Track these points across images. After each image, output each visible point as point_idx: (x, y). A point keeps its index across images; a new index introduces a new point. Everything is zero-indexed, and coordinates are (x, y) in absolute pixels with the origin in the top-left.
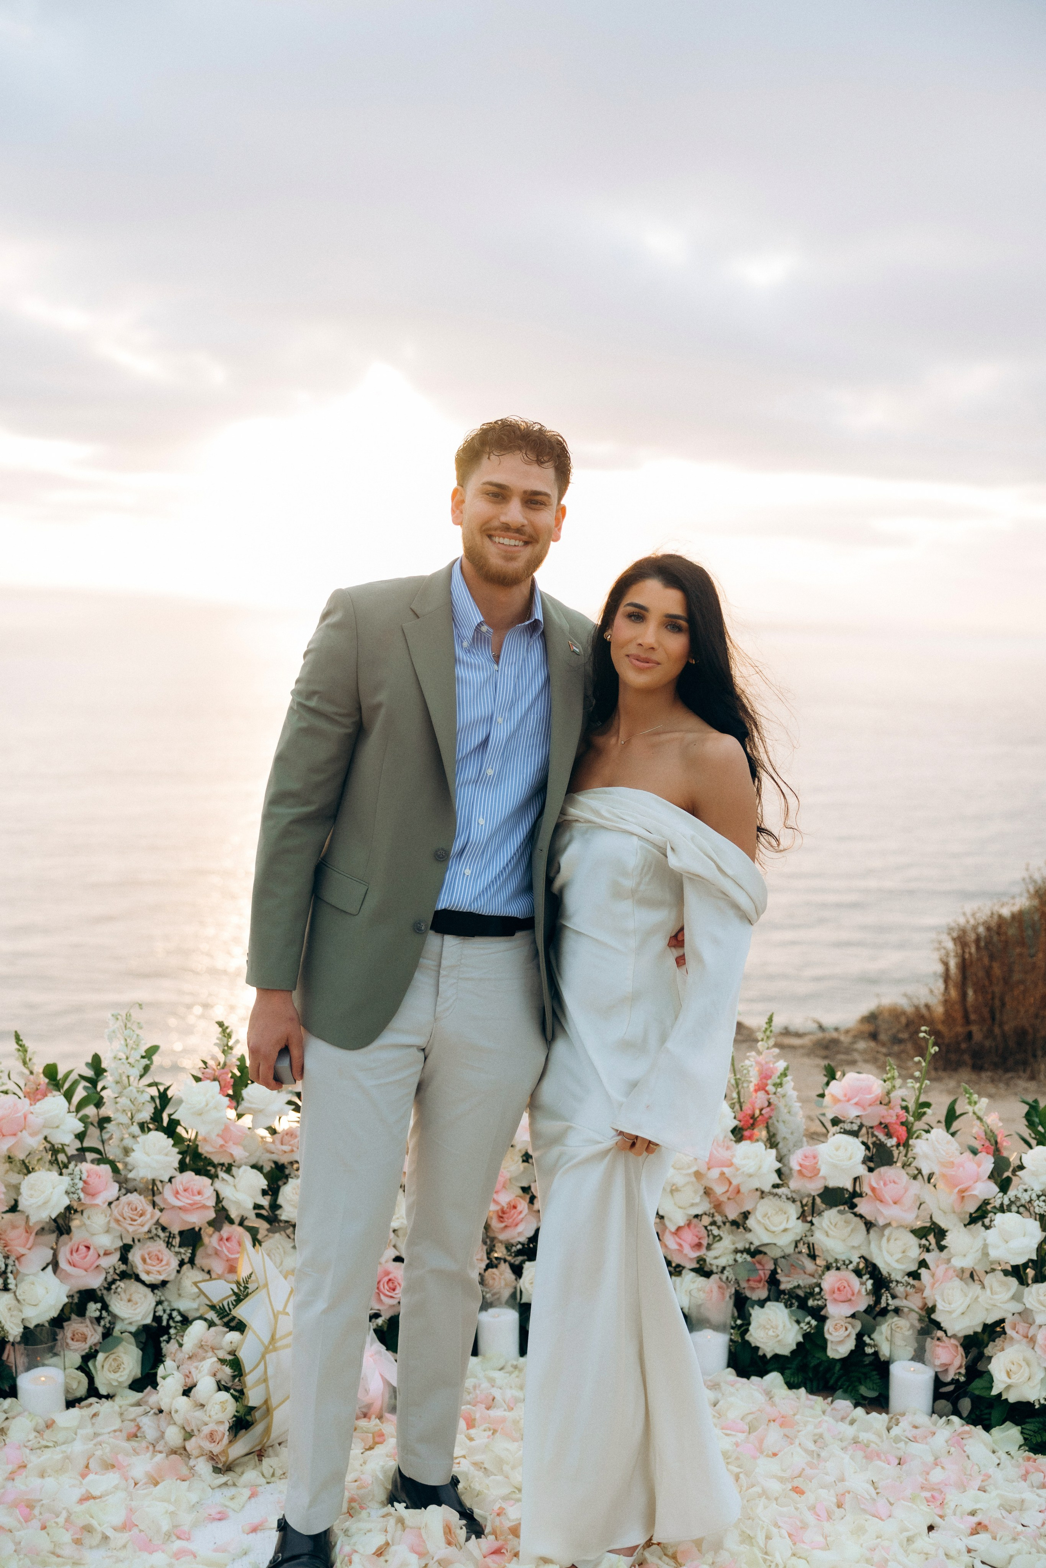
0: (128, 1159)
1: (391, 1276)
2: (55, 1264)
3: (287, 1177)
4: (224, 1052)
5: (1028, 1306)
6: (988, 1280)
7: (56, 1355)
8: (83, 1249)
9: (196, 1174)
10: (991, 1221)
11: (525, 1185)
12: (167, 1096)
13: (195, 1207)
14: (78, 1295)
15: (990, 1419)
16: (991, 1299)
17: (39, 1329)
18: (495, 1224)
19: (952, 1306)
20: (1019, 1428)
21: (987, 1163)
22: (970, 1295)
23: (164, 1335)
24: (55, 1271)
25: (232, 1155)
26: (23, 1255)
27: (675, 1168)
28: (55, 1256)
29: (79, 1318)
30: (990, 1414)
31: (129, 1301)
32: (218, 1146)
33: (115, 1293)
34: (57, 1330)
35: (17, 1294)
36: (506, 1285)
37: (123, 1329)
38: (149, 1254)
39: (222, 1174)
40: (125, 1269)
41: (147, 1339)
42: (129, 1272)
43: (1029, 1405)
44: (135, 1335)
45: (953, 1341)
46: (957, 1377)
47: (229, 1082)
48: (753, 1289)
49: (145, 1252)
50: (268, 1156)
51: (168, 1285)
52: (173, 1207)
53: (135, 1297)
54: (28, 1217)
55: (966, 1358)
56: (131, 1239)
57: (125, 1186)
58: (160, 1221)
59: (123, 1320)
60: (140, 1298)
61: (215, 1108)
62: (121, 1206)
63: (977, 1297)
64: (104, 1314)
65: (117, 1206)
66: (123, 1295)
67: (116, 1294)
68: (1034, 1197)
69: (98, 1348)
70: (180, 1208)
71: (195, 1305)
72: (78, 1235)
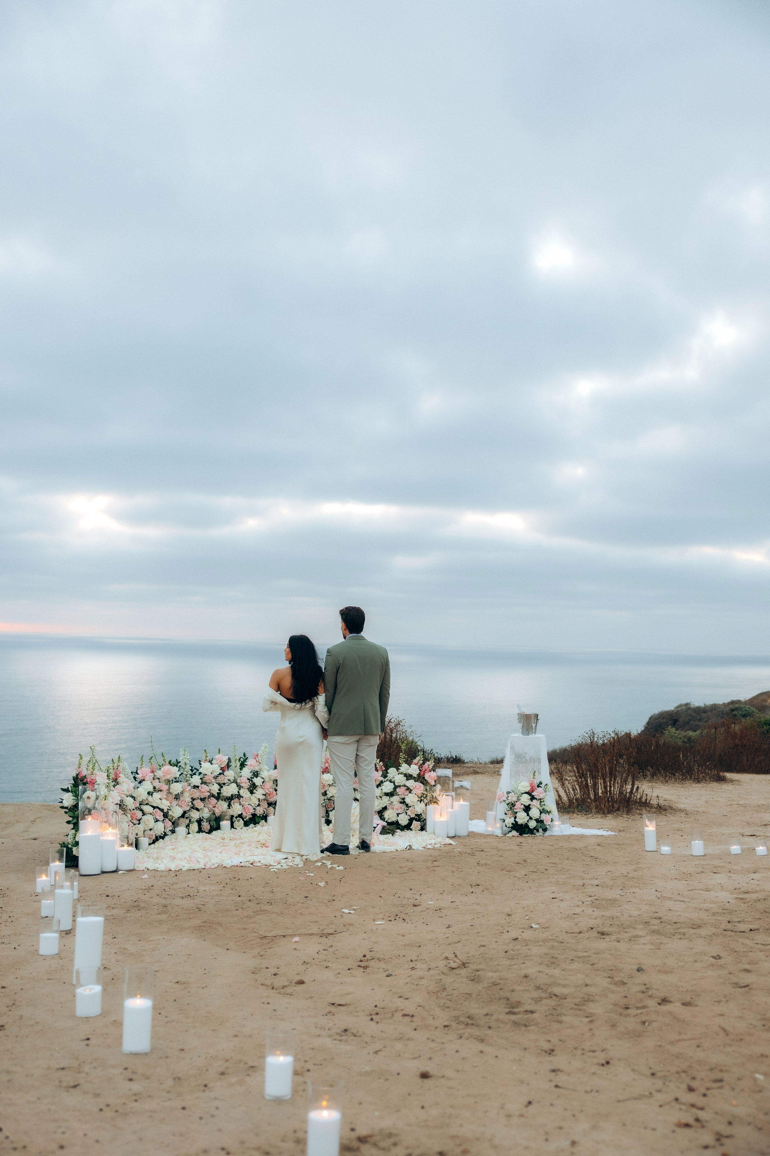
3: (222, 787)
8: (184, 801)
18: (268, 797)
21: (380, 773)
25: (211, 780)
40: (193, 806)
43: (394, 822)
48: (329, 808)
50: (217, 782)
59: (193, 818)
71: (207, 815)
72: (181, 798)
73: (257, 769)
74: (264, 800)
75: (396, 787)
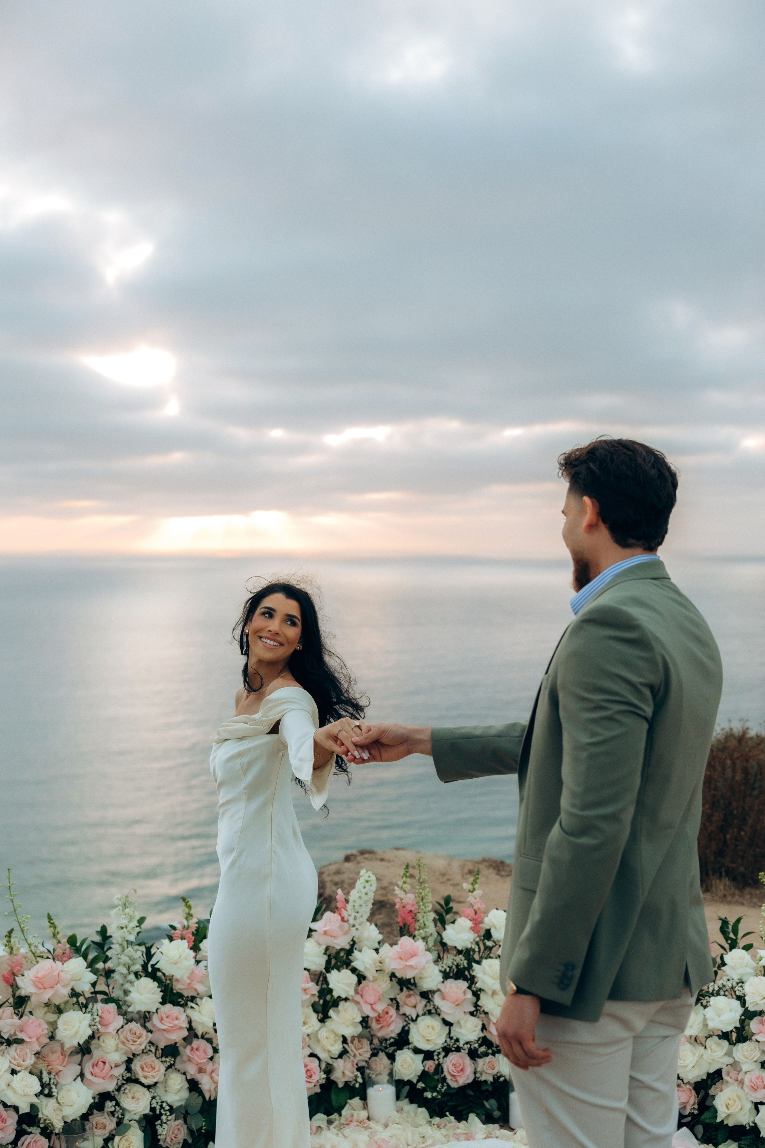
0: (127, 998)
1: (308, 1068)
2: (82, 1075)
4: (186, 918)
5: (737, 1059)
6: (709, 1042)
7: (85, 1140)
8: (100, 1063)
9: (174, 1005)
10: (707, 1002)
11: (392, 997)
12: (150, 952)
13: (175, 1028)
14: (98, 1097)
15: (716, 1139)
16: (711, 1056)
17: (73, 1122)
18: (374, 1025)
19: (686, 1062)
20: (737, 1143)
22: (697, 1054)
23: (158, 1120)
24: (82, 1080)
25: (196, 990)
26: (60, 1071)
27: (494, 979)
28: (82, 1070)
29: (98, 1113)
30: (717, 1135)
31: (133, 1098)
32: (187, 984)
33: (123, 1093)
34: (85, 1122)
35: (59, 1099)
36: (384, 1068)
37: (130, 1118)
38: (145, 1064)
39: (190, 1004)
40: (130, 1076)
41: (146, 1124)
42: (133, 1077)
43: (742, 1127)
44: (139, 1122)
45: (688, 1086)
46: (693, 1111)
47: (191, 939)
49: (142, 1063)
51: (158, 1085)
52: (160, 1029)
53: (137, 1095)
54: (62, 1045)
55: (698, 1097)
56: (132, 1054)
57: (125, 1017)
58: (152, 1041)
59: (129, 1111)
60: (141, 1095)
61: (186, 958)
62: (125, 1033)
63: (702, 1056)
64: (118, 1108)
65: (122, 1032)
66: (129, 1094)
67: (125, 1094)
68: (735, 984)
69: (114, 1133)
70: (164, 1030)
71: (177, 1098)
72: (97, 1054)
73: (342, 943)
74: (360, 1037)
75: (748, 1015)
